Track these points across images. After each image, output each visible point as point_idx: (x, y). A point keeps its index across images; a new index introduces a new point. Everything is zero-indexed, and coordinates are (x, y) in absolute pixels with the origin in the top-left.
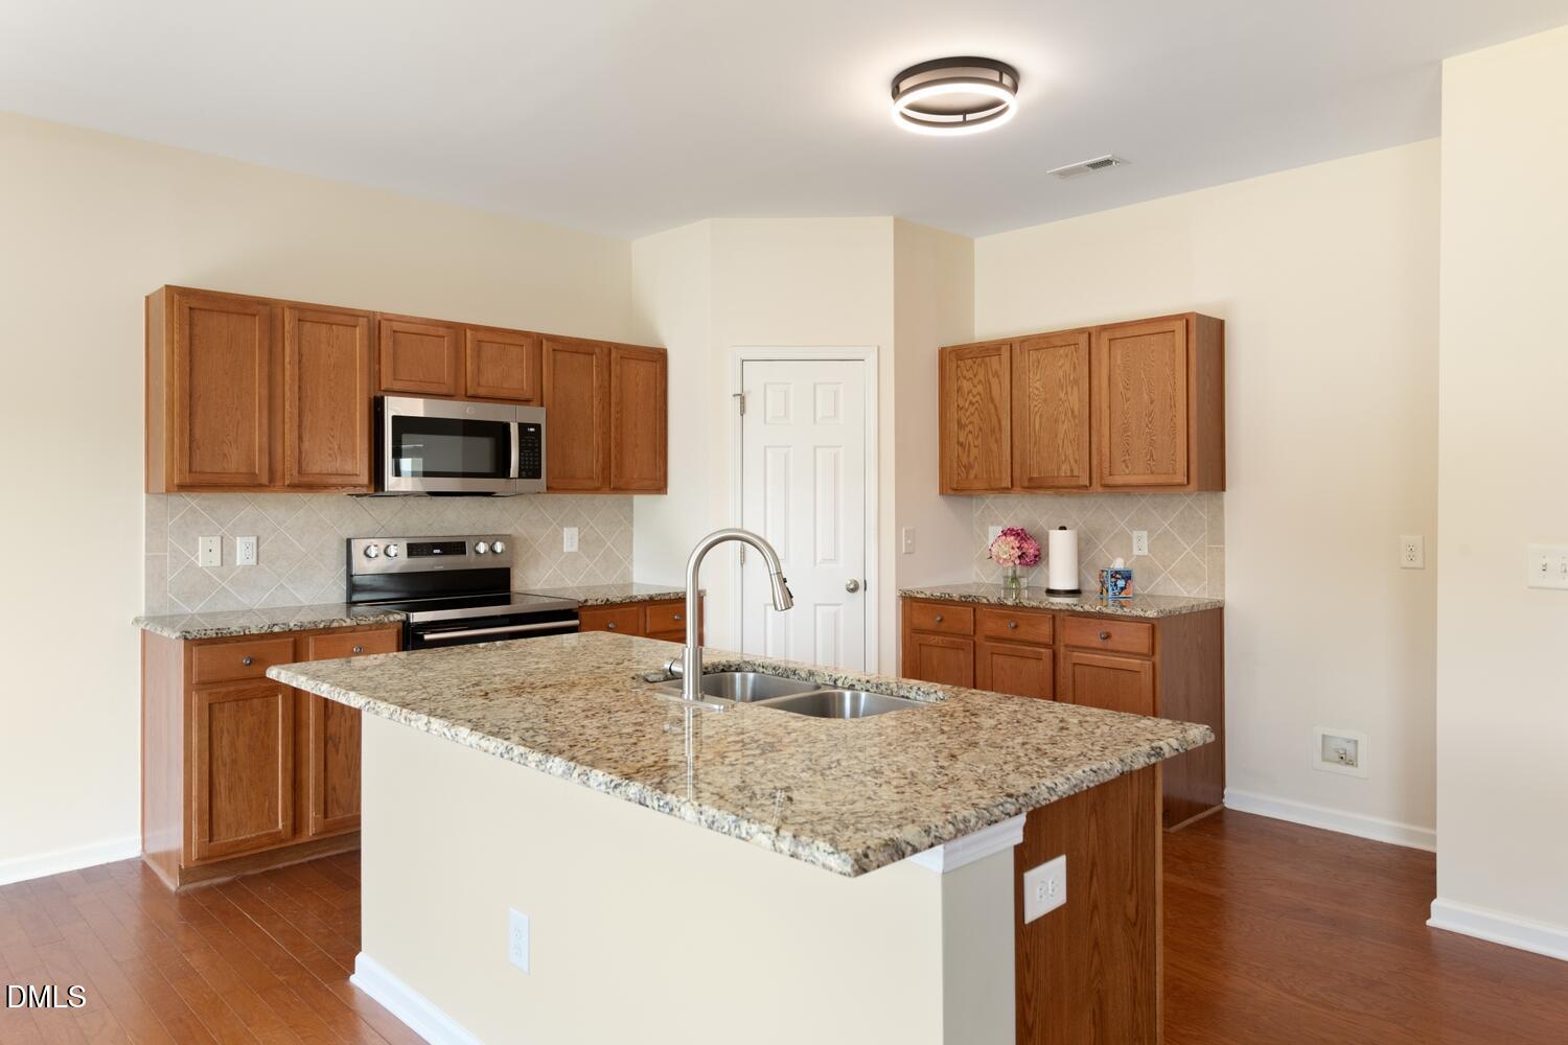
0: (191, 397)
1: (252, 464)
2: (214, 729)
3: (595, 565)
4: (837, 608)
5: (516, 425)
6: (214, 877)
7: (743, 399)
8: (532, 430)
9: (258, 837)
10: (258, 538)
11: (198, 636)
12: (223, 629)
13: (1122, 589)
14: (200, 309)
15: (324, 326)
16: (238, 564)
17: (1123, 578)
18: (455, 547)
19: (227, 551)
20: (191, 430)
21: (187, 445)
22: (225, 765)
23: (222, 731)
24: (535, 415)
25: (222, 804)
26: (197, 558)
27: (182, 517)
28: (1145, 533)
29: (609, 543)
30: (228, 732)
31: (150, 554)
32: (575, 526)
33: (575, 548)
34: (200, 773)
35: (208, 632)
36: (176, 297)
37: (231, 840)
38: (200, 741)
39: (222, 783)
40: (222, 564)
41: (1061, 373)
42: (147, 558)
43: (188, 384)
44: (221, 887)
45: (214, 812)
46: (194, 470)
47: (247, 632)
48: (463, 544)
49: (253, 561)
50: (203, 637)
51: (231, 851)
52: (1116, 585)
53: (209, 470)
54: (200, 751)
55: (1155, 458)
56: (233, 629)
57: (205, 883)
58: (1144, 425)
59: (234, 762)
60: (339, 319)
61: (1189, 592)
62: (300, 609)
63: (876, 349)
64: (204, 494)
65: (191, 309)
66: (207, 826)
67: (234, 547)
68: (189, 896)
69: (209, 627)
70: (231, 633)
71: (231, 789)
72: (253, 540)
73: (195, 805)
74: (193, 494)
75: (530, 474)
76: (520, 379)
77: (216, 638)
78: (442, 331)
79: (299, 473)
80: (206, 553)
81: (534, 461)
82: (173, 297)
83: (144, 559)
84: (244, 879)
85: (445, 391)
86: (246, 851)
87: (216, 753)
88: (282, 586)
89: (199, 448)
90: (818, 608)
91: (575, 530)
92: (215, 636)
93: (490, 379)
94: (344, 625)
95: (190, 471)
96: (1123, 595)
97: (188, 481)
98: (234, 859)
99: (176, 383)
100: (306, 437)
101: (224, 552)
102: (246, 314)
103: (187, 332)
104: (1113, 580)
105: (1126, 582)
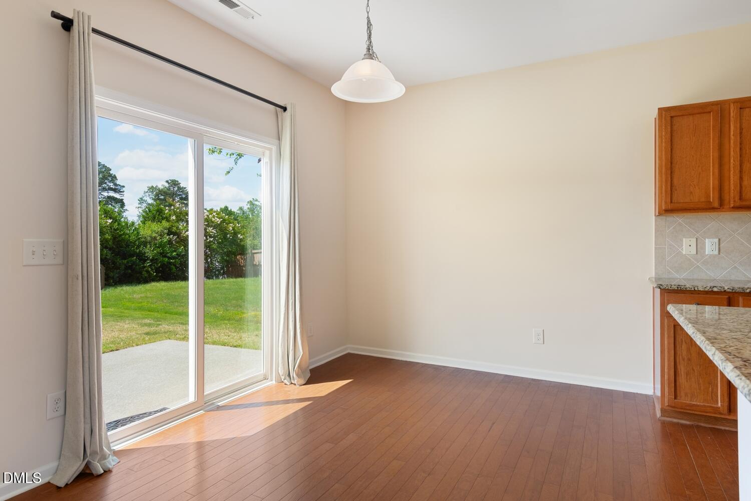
0: (671, 163)
1: (708, 197)
2: (677, 339)
6: (680, 419)
9: (705, 406)
10: (719, 239)
11: (667, 288)
12: (682, 286)
14: (677, 116)
16: (707, 254)
19: (699, 248)
20: (671, 181)
21: (669, 189)
22: (684, 360)
23: (682, 341)
25: (682, 380)
26: (682, 249)
27: (674, 228)
30: (686, 343)
31: (657, 246)
34: (669, 360)
35: (673, 286)
36: (664, 112)
37: (688, 402)
38: (669, 343)
39: (682, 369)
40: (697, 253)
43: (670, 156)
44: (683, 425)
45: (678, 383)
46: (673, 201)
47: (696, 289)
49: (716, 252)
50: (670, 288)
51: (688, 408)
53: (682, 201)
54: (669, 349)
56: (688, 286)
57: (675, 420)
59: (689, 360)
65: (671, 117)
66: (673, 390)
67: (704, 244)
68: (664, 423)
69: (674, 284)
70: (686, 288)
71: (687, 374)
72: (716, 240)
73: (666, 377)
77: (678, 290)
79: (740, 200)
80: (688, 247)
82: (662, 113)
83: (654, 249)
84: (698, 427)
86: (697, 411)
87: (678, 353)
88: (735, 267)
89: (676, 190)
92: (676, 288)
95: (671, 202)
97: (670, 207)
98: (689, 413)
99: (663, 156)
100: (745, 178)
101: (698, 247)
102: (704, 113)
103: (669, 130)
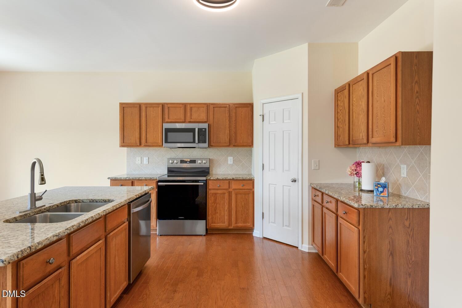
0: (123, 126)
1: (136, 141)
3: (239, 168)
4: (290, 187)
5: (197, 129)
7: (263, 116)
8: (204, 130)
10: (149, 158)
13: (381, 192)
14: (126, 107)
15: (152, 108)
16: (144, 163)
17: (382, 187)
18: (193, 161)
20: (123, 134)
21: (123, 137)
24: (205, 126)
26: (136, 162)
27: (133, 153)
28: (405, 166)
29: (243, 162)
32: (232, 156)
33: (232, 163)
36: (121, 105)
40: (141, 163)
41: (360, 93)
42: (127, 161)
43: (123, 123)
47: (121, 179)
48: (195, 161)
49: (147, 163)
52: (378, 190)
53: (127, 142)
55: (385, 129)
58: (382, 113)
60: (154, 106)
61: (421, 198)
62: (158, 174)
63: (301, 94)
64: (137, 148)
65: (123, 107)
67: (143, 160)
70: (118, 179)
72: (147, 158)
74: (136, 148)
75: (203, 142)
76: (203, 117)
78: (181, 106)
79: (146, 143)
80: (138, 161)
81: (204, 138)
85: (182, 121)
88: (154, 169)
89: (125, 138)
90: (284, 186)
91: (232, 158)
92: (114, 179)
93: (195, 117)
94: (142, 179)
95: (124, 142)
96: (382, 195)
97: (123, 145)
99: (121, 123)
100: (148, 134)
102: (135, 107)
103: (123, 112)
104: (376, 187)
105: (384, 189)
